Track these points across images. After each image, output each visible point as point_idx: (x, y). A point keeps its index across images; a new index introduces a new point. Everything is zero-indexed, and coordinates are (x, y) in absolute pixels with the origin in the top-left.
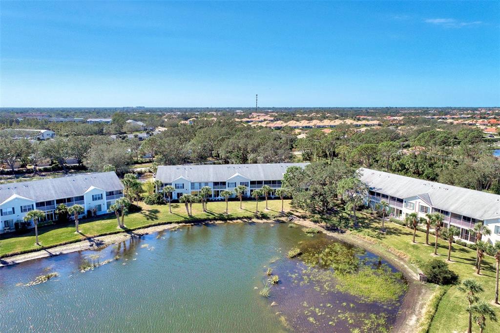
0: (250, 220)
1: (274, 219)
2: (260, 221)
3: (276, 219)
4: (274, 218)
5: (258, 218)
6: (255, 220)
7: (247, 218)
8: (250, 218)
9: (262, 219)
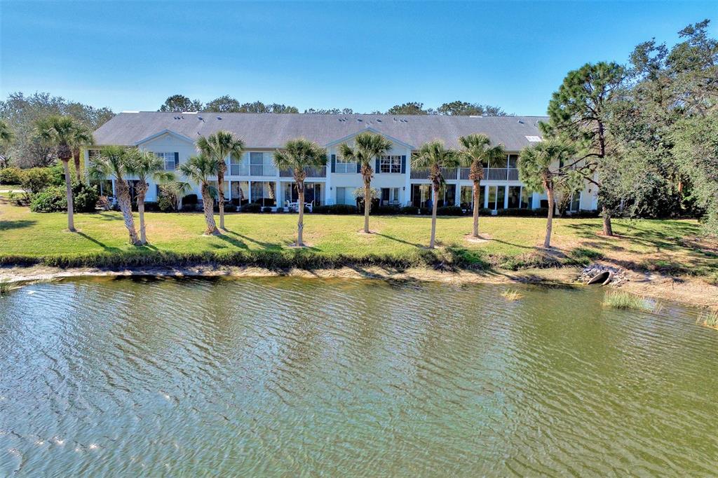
0: (401, 272)
1: (511, 273)
2: (446, 277)
3: (521, 273)
4: (515, 268)
5: (436, 264)
6: (422, 273)
7: (387, 262)
8: (400, 264)
9: (454, 271)
